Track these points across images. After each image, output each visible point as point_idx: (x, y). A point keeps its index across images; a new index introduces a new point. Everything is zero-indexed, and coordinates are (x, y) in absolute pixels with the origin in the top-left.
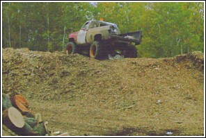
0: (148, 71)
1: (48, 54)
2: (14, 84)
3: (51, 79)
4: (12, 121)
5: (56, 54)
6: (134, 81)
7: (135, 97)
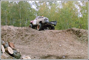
0: (57, 35)
1: (20, 28)
2: (8, 39)
3: (21, 37)
4: (9, 51)
5: (23, 28)
6: (51, 38)
7: (52, 44)
